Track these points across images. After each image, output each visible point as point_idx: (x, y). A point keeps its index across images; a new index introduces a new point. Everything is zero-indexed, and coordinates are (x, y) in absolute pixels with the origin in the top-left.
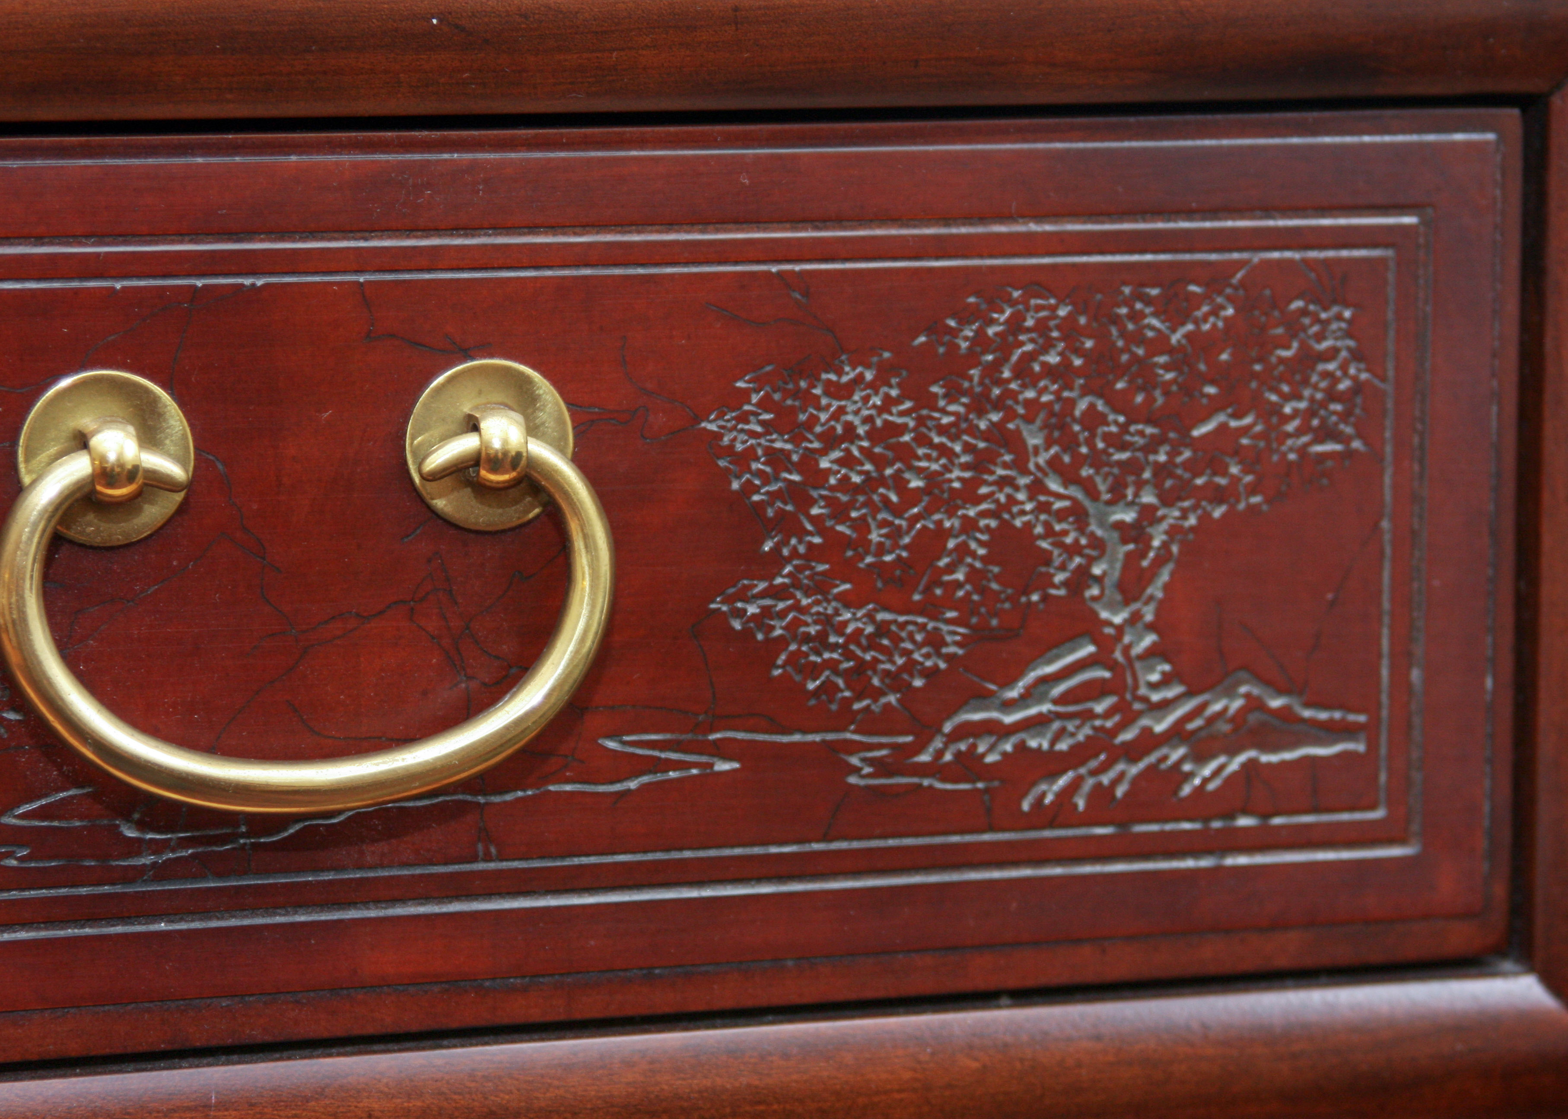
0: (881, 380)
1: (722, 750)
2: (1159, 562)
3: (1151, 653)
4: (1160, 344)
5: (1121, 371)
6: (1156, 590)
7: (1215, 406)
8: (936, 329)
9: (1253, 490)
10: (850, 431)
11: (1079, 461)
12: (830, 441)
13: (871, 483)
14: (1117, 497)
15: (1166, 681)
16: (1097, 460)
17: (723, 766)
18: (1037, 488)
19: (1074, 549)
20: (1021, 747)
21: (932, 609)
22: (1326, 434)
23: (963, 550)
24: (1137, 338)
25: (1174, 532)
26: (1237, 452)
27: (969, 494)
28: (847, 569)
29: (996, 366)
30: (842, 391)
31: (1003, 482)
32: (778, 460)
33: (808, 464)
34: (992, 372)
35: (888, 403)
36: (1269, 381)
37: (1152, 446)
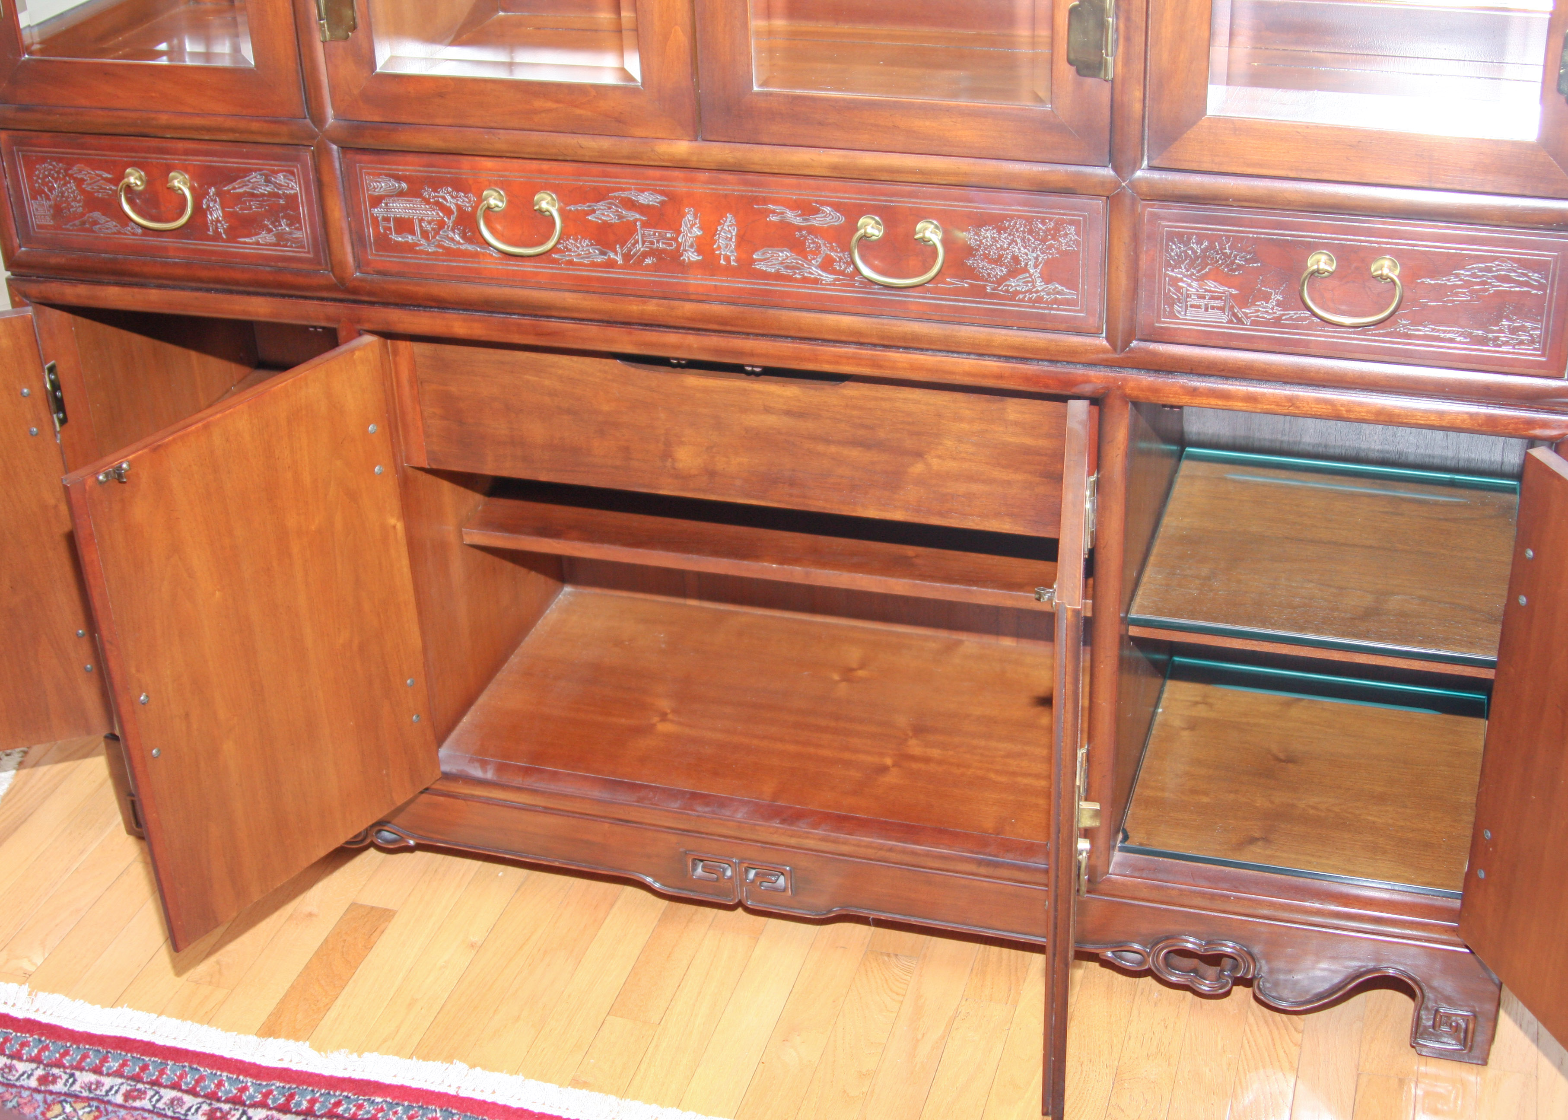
0: (993, 229)
1: (966, 283)
2: (1040, 263)
3: (1038, 277)
4: (1041, 229)
5: (1034, 232)
6: (1040, 267)
7: (1050, 240)
8: (1002, 222)
9: (1057, 254)
10: (988, 237)
11: (1026, 246)
12: (984, 238)
13: (991, 245)
14: (1033, 252)
15: (1041, 282)
16: (1030, 246)
17: (966, 285)
18: (1019, 249)
19: (1026, 259)
20: (1016, 289)
21: (1001, 266)
22: (1069, 246)
23: (1006, 257)
24: (1037, 227)
25: (1043, 259)
26: (1054, 247)
27: (1008, 249)
28: (987, 258)
29: (1013, 229)
30: (987, 230)
31: (1014, 248)
32: (976, 240)
33: (981, 241)
34: (1012, 230)
35: (994, 233)
36: (1060, 236)
37: (1039, 245)
